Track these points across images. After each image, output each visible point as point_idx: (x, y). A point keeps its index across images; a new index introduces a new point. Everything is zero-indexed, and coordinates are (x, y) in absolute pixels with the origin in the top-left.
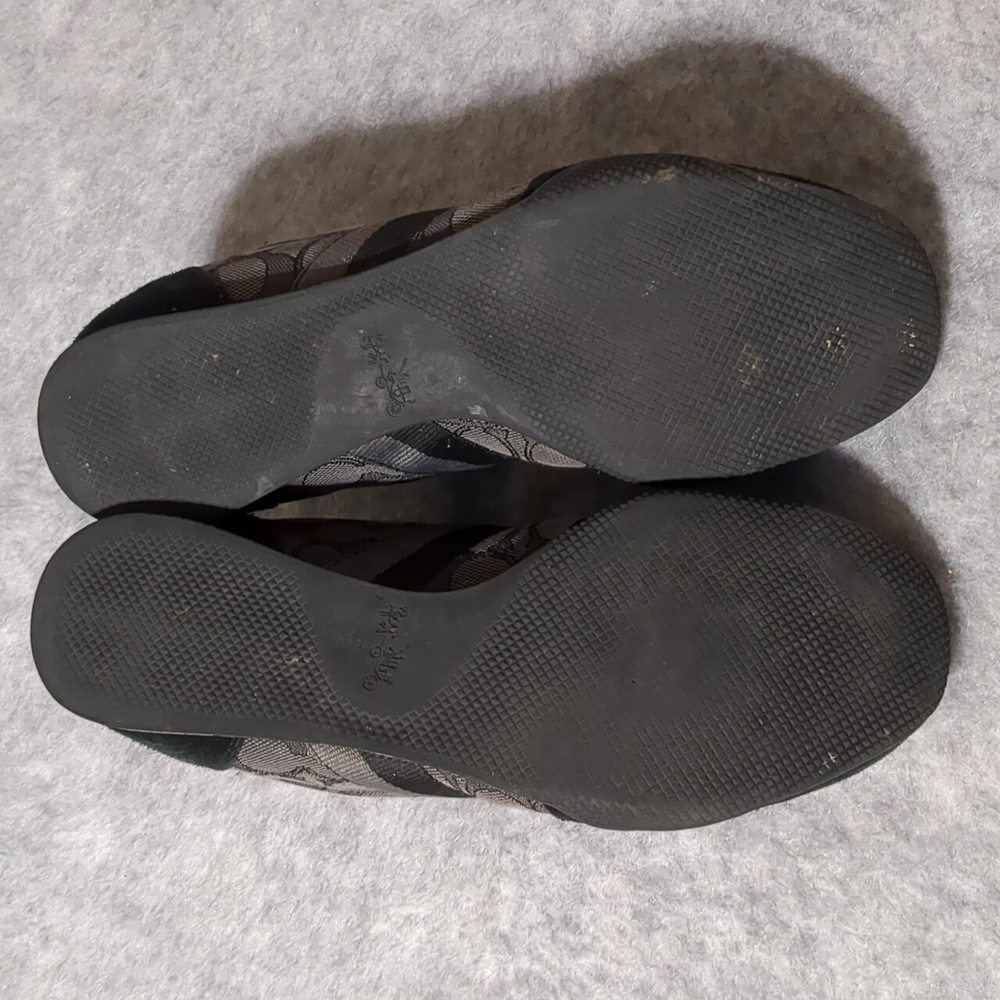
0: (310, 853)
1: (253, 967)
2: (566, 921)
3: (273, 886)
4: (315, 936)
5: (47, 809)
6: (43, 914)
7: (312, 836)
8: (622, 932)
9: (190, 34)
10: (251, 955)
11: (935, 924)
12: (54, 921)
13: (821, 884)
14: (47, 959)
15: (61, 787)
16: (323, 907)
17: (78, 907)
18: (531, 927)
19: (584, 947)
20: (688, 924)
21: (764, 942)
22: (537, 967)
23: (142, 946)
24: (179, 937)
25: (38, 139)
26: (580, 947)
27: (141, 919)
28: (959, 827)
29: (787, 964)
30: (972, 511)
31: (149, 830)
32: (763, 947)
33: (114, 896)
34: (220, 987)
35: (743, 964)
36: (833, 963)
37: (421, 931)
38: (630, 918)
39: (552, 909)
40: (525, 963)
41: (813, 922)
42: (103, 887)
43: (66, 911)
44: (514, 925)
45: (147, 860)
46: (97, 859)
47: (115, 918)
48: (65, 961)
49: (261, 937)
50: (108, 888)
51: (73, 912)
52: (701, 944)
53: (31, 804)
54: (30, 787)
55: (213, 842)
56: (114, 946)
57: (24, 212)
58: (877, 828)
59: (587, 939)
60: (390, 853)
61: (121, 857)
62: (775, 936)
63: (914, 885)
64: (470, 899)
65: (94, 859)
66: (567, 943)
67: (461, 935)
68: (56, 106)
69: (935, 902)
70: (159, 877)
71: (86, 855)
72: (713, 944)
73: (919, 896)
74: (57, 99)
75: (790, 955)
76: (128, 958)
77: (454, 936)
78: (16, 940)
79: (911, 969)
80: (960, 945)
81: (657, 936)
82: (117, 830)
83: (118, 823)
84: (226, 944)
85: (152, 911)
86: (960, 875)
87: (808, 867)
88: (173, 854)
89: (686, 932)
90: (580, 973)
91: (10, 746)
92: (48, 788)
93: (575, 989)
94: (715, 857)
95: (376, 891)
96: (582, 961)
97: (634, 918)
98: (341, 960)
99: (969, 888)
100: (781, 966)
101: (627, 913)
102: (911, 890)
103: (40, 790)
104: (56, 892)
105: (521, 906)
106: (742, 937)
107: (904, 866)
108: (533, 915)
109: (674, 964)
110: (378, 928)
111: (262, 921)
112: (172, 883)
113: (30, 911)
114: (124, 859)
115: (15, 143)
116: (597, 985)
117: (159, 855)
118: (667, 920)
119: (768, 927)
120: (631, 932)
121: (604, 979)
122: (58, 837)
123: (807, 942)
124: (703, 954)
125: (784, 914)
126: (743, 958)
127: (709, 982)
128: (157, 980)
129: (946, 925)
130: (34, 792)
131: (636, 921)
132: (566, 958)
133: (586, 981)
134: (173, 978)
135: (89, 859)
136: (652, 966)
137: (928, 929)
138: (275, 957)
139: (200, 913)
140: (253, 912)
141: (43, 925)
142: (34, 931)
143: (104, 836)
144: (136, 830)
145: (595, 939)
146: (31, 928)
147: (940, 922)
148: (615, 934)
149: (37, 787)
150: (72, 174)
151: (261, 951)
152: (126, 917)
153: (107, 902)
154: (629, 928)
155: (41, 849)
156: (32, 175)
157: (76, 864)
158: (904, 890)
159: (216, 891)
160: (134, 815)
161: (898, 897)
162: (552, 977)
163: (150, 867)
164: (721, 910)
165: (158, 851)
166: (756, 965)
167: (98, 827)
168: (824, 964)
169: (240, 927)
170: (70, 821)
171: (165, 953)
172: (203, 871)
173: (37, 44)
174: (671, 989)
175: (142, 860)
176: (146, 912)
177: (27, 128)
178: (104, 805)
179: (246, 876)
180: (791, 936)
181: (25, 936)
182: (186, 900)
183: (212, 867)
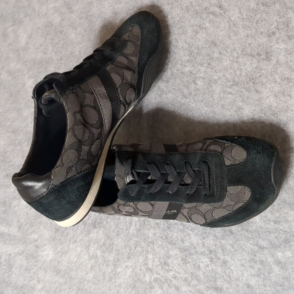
0: (101, 251)
1: (89, 284)
2: (165, 263)
3: (93, 261)
4: (104, 273)
5: (37, 247)
6: (38, 275)
7: (101, 247)
8: (179, 265)
9: (56, 41)
10: (89, 280)
11: (256, 254)
12: (40, 276)
13: (227, 246)
14: (39, 286)
15: (40, 240)
16: (105, 265)
17: (46, 272)
18: (157, 266)
19: (170, 270)
20: (195, 261)
21: (214, 263)
22: (159, 276)
23: (61, 280)
24: (71, 277)
25: (22, 72)
26: (169, 270)
27: (61, 273)
28: (261, 227)
29: (220, 269)
31: (61, 249)
32: (214, 265)
33: (54, 268)
34: (81, 290)
35: (209, 270)
36: (232, 268)
37: (130, 269)
38: (181, 261)
39: (161, 261)
40: (155, 276)
41: (226, 257)
42: (51, 266)
43: (43, 273)
44: (153, 265)
45: (62, 258)
46: (50, 259)
47: (55, 273)
48: (44, 287)
49: (91, 275)
50: (53, 266)
51: (45, 273)
52: (199, 266)
53: (32, 246)
54: (32, 241)
55: (77, 251)
56: (55, 281)
57: (20, 91)
58: (240, 229)
59: (171, 268)
60: (121, 249)
61: (55, 257)
62: (217, 262)
63: (251, 244)
64: (141, 259)
65: (49, 258)
66: (166, 269)
67: (140, 270)
69: (256, 248)
70: (65, 262)
71: (47, 258)
72: (202, 265)
73: (252, 247)
74: (26, 62)
75: (221, 266)
76: (59, 284)
77: (138, 270)
78: (32, 282)
79: (252, 267)
80: (264, 259)
81: (188, 265)
82: (53, 250)
83: (54, 248)
84: (82, 278)
85: (64, 271)
86: (262, 240)
87: (223, 242)
88: (68, 255)
90: (170, 277)
91: (27, 231)
92: (36, 241)
93: (169, 281)
94: (200, 242)
95: (118, 260)
96: (170, 273)
97: (182, 260)
98: (111, 280)
99: (264, 243)
100: (219, 270)
101: (180, 259)
102: (250, 245)
104: (40, 268)
105: (154, 260)
106: (209, 263)
107: (248, 239)
108: (157, 263)
109: (192, 272)
110: (119, 270)
111: (91, 271)
112: (68, 263)
113: (34, 274)
114: (56, 258)
115: (17, 74)
116: (174, 280)
117: (65, 256)
118: (190, 260)
119: (215, 259)
120: (181, 264)
121: (176, 278)
122: (40, 254)
123: (225, 262)
124: (199, 268)
125: (219, 255)
126: (209, 269)
127: (202, 276)
128: (66, 289)
129: (259, 254)
130: (33, 242)
131: (182, 261)
132: (166, 273)
133: (171, 279)
134: (70, 288)
135: (48, 258)
136: (187, 273)
137: (255, 256)
138: (95, 280)
139: (75, 270)
140: (88, 269)
141: (38, 277)
142: (36, 279)
143: (51, 252)
144: (59, 250)
145: (173, 267)
146: (35, 278)
147: (258, 254)
148: (177, 265)
149: (34, 241)
150: (31, 80)
151: (91, 279)
152: (58, 273)
153: (53, 270)
154: (180, 263)
155: (36, 257)
156: (22, 82)
157: (45, 260)
158: (248, 246)
159: (79, 264)
160: (58, 246)
161: (247, 248)
162: (163, 279)
163: (63, 259)
164: (203, 256)
165: (64, 255)
166: (213, 270)
167: (49, 250)
168: (230, 268)
169: (85, 273)
170: (42, 249)
171: (68, 282)
172: (75, 259)
173: (20, 48)
174: (192, 279)
175: (60, 257)
176: (62, 271)
177: (20, 70)
178: (50, 244)
179: (86, 259)
180: (221, 261)
181: (34, 281)
182: (72, 267)
183: (77, 258)
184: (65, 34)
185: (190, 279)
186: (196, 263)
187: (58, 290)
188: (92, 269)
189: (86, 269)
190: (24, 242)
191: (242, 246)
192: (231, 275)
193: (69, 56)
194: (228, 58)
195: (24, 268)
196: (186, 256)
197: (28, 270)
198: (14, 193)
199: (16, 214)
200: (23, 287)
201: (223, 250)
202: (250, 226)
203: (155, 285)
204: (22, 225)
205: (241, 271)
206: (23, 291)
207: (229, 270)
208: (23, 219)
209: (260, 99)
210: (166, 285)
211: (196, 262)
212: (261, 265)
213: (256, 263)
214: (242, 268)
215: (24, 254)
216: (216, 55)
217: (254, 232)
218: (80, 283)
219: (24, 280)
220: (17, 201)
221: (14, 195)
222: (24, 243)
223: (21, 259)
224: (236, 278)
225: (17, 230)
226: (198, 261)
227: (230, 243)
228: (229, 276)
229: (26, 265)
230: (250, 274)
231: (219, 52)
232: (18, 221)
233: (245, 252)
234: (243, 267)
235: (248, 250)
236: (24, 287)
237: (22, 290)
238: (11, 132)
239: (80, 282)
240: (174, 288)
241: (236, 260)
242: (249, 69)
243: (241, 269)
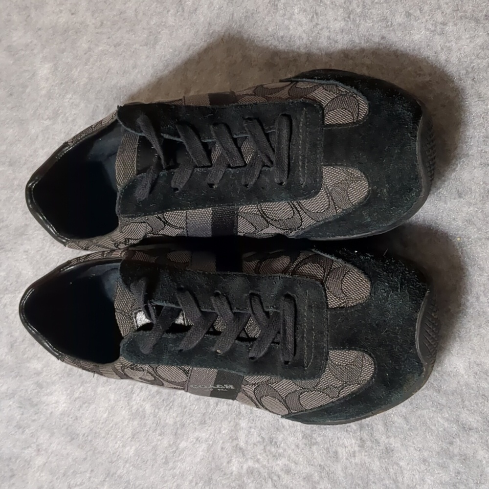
0: (152, 405)
1: (127, 465)
2: (271, 441)
3: (136, 423)
4: (155, 448)
5: (39, 385)
6: (37, 439)
7: (154, 397)
8: (297, 446)
10: (126, 459)
11: (455, 440)
12: (42, 442)
13: (396, 418)
14: (39, 461)
15: (44, 374)
16: (157, 433)
17: (52, 434)
18: (254, 444)
19: (280, 455)
20: (329, 442)
21: (366, 451)
22: (257, 466)
23: (78, 453)
24: (95, 449)
25: (32, 50)
26: (277, 454)
27: (79, 440)
28: (467, 385)
29: (378, 464)
30: (470, 204)
31: (81, 395)
32: (366, 454)
33: (67, 429)
34: (112, 475)
35: (356, 464)
36: (402, 463)
37: (204, 446)
38: (301, 438)
39: (263, 434)
40: (250, 463)
41: (392, 440)
42: (62, 424)
43: (47, 437)
44: (247, 442)
45: (81, 410)
46: (60, 410)
47: (68, 439)
48: (47, 462)
49: (130, 451)
50: (65, 424)
51: (50, 437)
52: (336, 453)
53: (32, 382)
54: (32, 374)
55: (110, 400)
56: (68, 454)
57: (27, 87)
59: (281, 451)
60: (189, 405)
61: (70, 408)
62: (372, 448)
63: (443, 418)
64: (226, 428)
65: (58, 410)
66: (271, 453)
67: (222, 449)
68: (39, 32)
69: (455, 428)
70: (86, 419)
71: (56, 408)
72: (342, 452)
73: (446, 424)
74: (40, 29)
75: (380, 458)
76: (74, 460)
77: (219, 448)
78: (26, 452)
79: (443, 466)
80: (470, 453)
81: (314, 448)
82: (68, 395)
83: (68, 392)
84: (116, 453)
85: (83, 436)
86: (468, 412)
88: (93, 406)
89: (329, 446)
90: (277, 468)
92: (38, 374)
93: (275, 478)
95: (183, 426)
96: (279, 462)
97: (303, 438)
98: (166, 462)
99: (473, 420)
100: (376, 465)
102: (441, 421)
103: (35, 375)
104: (42, 427)
105: (249, 432)
106: (357, 449)
107: (439, 407)
108: (255, 438)
109: (322, 464)
110: (183, 445)
111: (131, 441)
112: (92, 422)
113: (32, 436)
115: (23, 52)
116: (286, 476)
117: (86, 407)
118: (319, 439)
119: (368, 443)
120: (302, 446)
121: (288, 472)
122: (44, 399)
123: (388, 451)
124: (337, 458)
125: (377, 435)
126: (356, 461)
127: (340, 473)
128: (85, 472)
129: (461, 441)
130: (33, 376)
131: (304, 440)
132: (270, 461)
133: (280, 473)
134: (92, 471)
135: (56, 410)
136: (312, 465)
137: (451, 443)
138: (137, 460)
139: (104, 437)
140: (127, 437)
141: (37, 443)
142: (34, 446)
143: (63, 398)
144: (77, 395)
145: (285, 450)
146: (33, 445)
147: (458, 440)
148: (293, 447)
149: (35, 374)
150: (46, 66)
151: (131, 457)
152: (73, 439)
153: (64, 432)
154: (300, 444)
155: (36, 405)
156: (30, 68)
157: (52, 413)
158: (438, 422)
159: (111, 425)
160: (76, 387)
161: (435, 425)
162: (264, 471)
163: (83, 413)
164: (346, 433)
165: (86, 405)
166: (363, 464)
167: (60, 393)
168: (397, 464)
169: (121, 444)
170: (48, 391)
171: (89, 458)
172: (105, 416)
173: (31, 3)
174: (321, 477)
175: (79, 410)
176: (81, 437)
177: (28, 45)
178: (63, 382)
179: (124, 418)
180: (381, 448)
181: (30, 449)
182: (98, 430)
183: (109, 413)
185: (316, 477)
186: (330, 446)
187: (72, 471)
188: (133, 438)
189: (123, 437)
190: (17, 374)
191: (425, 421)
192: (400, 479)
193: (116, 18)
194: (423, 25)
195: (15, 423)
196: (312, 431)
197: (20, 427)
198: (5, 280)
199: (6, 320)
200: (10, 459)
201: (385, 424)
202: (445, 380)
203: (249, 481)
204: (15, 341)
205: (419, 472)
206: (10, 467)
207: (395, 467)
208: (19, 331)
209: (485, 113)
210: (270, 484)
211: (331, 444)
212: (462, 463)
213: (451, 458)
214: (423, 467)
215: (17, 397)
216: (399, 19)
217: (453, 394)
218: (112, 462)
219: (14, 446)
220: (10, 295)
221: (5, 284)
222: (17, 377)
223: (10, 406)
224: (408, 485)
225: (6, 350)
226: (335, 442)
227: (401, 412)
228: (394, 480)
229: (18, 417)
230: (438, 481)
231: (406, 12)
232: (10, 334)
233: (432, 435)
234: (425, 464)
235: (438, 430)
236: (13, 460)
237: (8, 465)
238: (7, 164)
239: (110, 460)
241: (412, 449)
242: (467, 50)
243: (420, 468)
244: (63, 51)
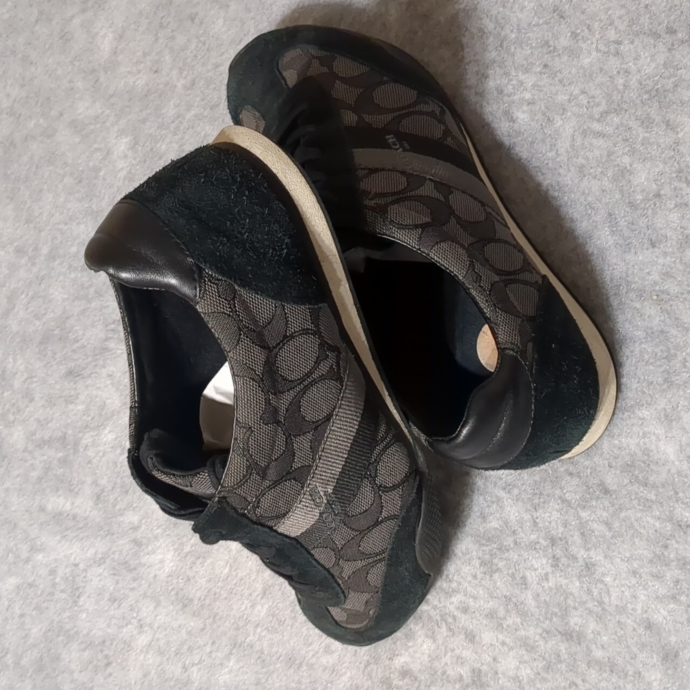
1: (259, 630)
5: (137, 543)
6: (138, 612)
8: (475, 577)
9: (181, 40)
10: (257, 623)
11: (670, 542)
12: (144, 615)
13: (595, 525)
14: (143, 640)
15: (143, 527)
17: (158, 604)
19: (454, 591)
20: (515, 566)
21: (561, 571)
23: (193, 624)
24: (216, 614)
25: (104, 123)
27: (193, 606)
28: (679, 473)
29: (578, 584)
30: (665, 254)
31: (193, 548)
32: (562, 574)
33: (177, 594)
34: (240, 646)
35: (550, 589)
36: (608, 579)
41: (592, 553)
42: (170, 588)
43: (151, 608)
45: (194, 568)
46: (167, 570)
47: (179, 607)
48: (153, 641)
49: (262, 610)
50: (173, 589)
51: (156, 608)
52: (524, 578)
54: (126, 529)
56: (180, 627)
57: (100, 169)
58: (626, 481)
59: (454, 585)
62: (569, 565)
63: (654, 517)
65: (164, 571)
68: (112, 100)
69: (669, 526)
70: (202, 578)
71: (160, 569)
72: (532, 577)
73: (657, 524)
74: (112, 96)
75: (580, 577)
76: (189, 633)
78: (125, 630)
79: (657, 577)
81: (496, 576)
82: (176, 550)
83: (176, 546)
84: (243, 616)
85: (199, 600)
86: (683, 506)
87: (584, 514)
88: (209, 561)
89: (514, 571)
90: (452, 608)
91: (114, 506)
92: (135, 528)
93: (450, 620)
94: (527, 517)
96: (454, 599)
97: (481, 566)
100: (575, 586)
101: (476, 563)
102: (651, 521)
103: (131, 531)
104: (145, 596)
106: (549, 569)
107: (647, 505)
109: (508, 594)
111: (262, 598)
112: (209, 581)
113: (131, 610)
114: (182, 568)
115: (92, 127)
116: (463, 615)
117: (201, 563)
118: (501, 564)
119: (564, 560)
120: (480, 576)
121: (466, 611)
122: (144, 560)
123: (589, 567)
124: (526, 585)
125: (573, 550)
126: (550, 584)
127: (531, 603)
128: (204, 645)
129: (677, 542)
130: (129, 532)
131: (482, 567)
132: (442, 599)
133: (456, 613)
134: (213, 643)
135: (162, 572)
136: (495, 597)
137: (666, 547)
138: (271, 621)
139: (226, 598)
140: (256, 594)
141: (139, 618)
142: (135, 622)
143: (170, 556)
144: (187, 549)
145: (459, 584)
146: (133, 620)
147: (674, 542)
148: (469, 578)
149: (130, 529)
150: (124, 140)
151: (262, 618)
152: (185, 606)
153: (173, 598)
154: (478, 573)
155: (135, 569)
156: (102, 146)
157: (155, 576)
158: (648, 522)
159: (235, 582)
160: (185, 539)
161: (645, 528)
162: (435, 613)
163: (197, 572)
164: (534, 552)
165: (200, 560)
166: (558, 588)
167: (165, 549)
168: (602, 582)
169: (249, 605)
170: (150, 548)
171: (208, 627)
172: (227, 570)
173: (100, 65)
174: (508, 611)
175: (191, 567)
176: (196, 602)
177: (98, 117)
178: (168, 535)
179: (251, 570)
180: (579, 564)
181: (129, 626)
182: (218, 591)
183: (231, 566)
184: (201, 23)
185: (502, 612)
186: (516, 570)
187: (186, 647)
188: (265, 593)
189: (251, 594)
190: (106, 533)
191: (632, 524)
192: (606, 600)
193: (210, 74)
194: (594, 46)
195: (107, 596)
196: (492, 555)
197: (115, 601)
198: (84, 415)
199: (89, 466)
200: (104, 642)
201: (582, 534)
202: (652, 470)
203: (417, 628)
204: (103, 491)
205: (629, 587)
206: (104, 653)
207: (601, 586)
208: (106, 477)
209: (675, 143)
210: (444, 628)
211: (517, 568)
212: (682, 569)
213: (667, 565)
214: (634, 581)
215: (108, 562)
216: (564, 41)
217: (663, 486)
218: (237, 629)
219: (109, 626)
220: (91, 433)
221: (85, 420)
222: (107, 536)
223: (100, 575)
224: (617, 605)
225: (91, 504)
226: (521, 565)
227: (601, 516)
228: (598, 602)
229: (111, 588)
230: (654, 596)
231: (572, 32)
232: (95, 483)
233: (641, 540)
234: (635, 577)
235: (648, 533)
236: (108, 643)
237: (102, 651)
238: (80, 268)
239: (235, 625)
240: (462, 637)
241: (618, 560)
242: (649, 70)
243: (630, 583)
244: (144, 121)
